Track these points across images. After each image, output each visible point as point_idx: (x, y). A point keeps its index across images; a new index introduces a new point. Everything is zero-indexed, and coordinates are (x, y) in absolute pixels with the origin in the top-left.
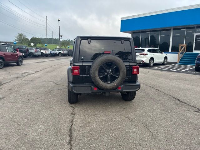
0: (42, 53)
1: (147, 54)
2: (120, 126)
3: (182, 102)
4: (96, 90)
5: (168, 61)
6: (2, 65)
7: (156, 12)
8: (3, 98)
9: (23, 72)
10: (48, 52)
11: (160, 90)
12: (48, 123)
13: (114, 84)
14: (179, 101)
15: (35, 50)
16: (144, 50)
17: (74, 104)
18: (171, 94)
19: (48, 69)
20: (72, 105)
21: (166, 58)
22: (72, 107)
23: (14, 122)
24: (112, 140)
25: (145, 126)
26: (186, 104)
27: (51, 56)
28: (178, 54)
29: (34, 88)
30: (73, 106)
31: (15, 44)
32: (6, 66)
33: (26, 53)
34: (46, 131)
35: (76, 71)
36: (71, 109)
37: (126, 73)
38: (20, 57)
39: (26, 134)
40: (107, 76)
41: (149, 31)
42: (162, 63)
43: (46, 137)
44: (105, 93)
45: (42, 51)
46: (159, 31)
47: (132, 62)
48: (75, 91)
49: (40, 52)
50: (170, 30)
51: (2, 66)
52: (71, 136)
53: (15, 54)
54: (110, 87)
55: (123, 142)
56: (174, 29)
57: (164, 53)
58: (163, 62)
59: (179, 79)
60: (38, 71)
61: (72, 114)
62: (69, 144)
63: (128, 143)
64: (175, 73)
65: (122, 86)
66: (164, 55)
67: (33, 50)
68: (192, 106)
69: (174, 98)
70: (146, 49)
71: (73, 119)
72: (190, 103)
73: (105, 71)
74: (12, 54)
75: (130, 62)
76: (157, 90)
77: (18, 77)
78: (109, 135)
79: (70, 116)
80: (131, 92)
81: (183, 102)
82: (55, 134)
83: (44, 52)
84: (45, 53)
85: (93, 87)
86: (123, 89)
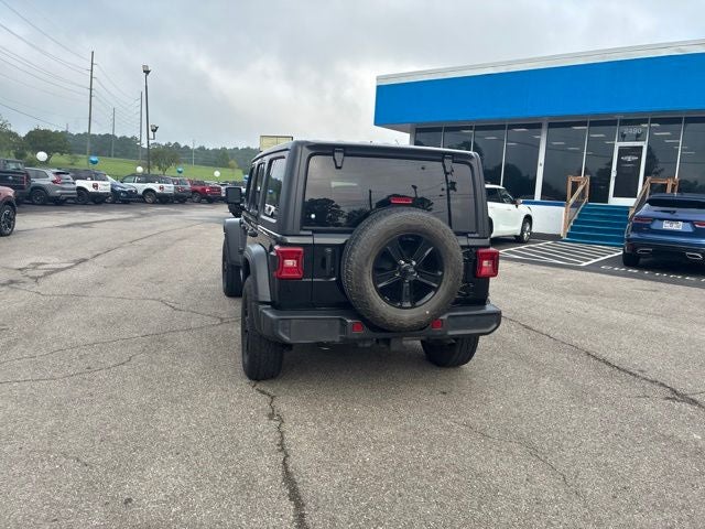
0: (80, 188)
2: (452, 456)
3: (618, 367)
7: (493, 66)
9: (28, 262)
10: (104, 187)
11: (536, 327)
12: (197, 454)
13: (425, 311)
14: (608, 363)
15: (54, 178)
17: (267, 383)
18: (575, 341)
19: (121, 252)
21: (528, 219)
22: (263, 392)
23: (65, 455)
24: (442, 505)
25: (534, 452)
26: (631, 373)
27: (113, 202)
29: (93, 324)
33: (22, 188)
35: (290, 263)
36: (262, 402)
38: (8, 202)
39: (130, 500)
41: (470, 128)
42: (516, 236)
43: (207, 505)
44: (387, 341)
45: (79, 183)
46: (501, 127)
47: (477, 235)
49: (72, 186)
50: (539, 126)
54: (410, 319)
55: (480, 510)
56: (551, 125)
58: (519, 233)
59: (586, 293)
60: (85, 260)
64: (563, 270)
65: (445, 317)
66: (524, 209)
67: (47, 179)
68: (653, 382)
69: (588, 354)
71: (282, 437)
72: (642, 371)
75: (469, 235)
77: (12, 282)
78: (427, 487)
79: (266, 427)
80: (464, 336)
81: (621, 367)
82: (235, 493)
83: (87, 184)
84: (91, 189)
85: (349, 321)
86: (447, 329)
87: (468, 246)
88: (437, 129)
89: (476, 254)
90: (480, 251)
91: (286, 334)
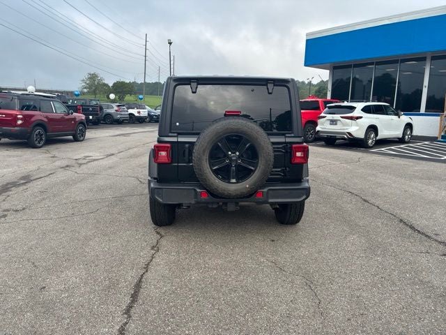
0: (131, 114)
1: (361, 117)
2: (250, 280)
3: (419, 231)
4: (205, 198)
5: (414, 133)
6: (41, 139)
7: (388, 18)
8: (24, 209)
9: (83, 155)
10: (144, 113)
11: (372, 201)
12: (97, 266)
13: (246, 185)
14: (412, 227)
15: (116, 108)
16: (353, 108)
17: (164, 227)
18: (397, 211)
19: (135, 149)
20: (159, 230)
21: (409, 126)
22: (158, 233)
23: (29, 260)
25: (309, 283)
26: (427, 236)
27: (150, 122)
28: (439, 118)
29: (91, 190)
30: (162, 230)
31: (77, 95)
32: (51, 141)
33: (97, 114)
34: (86, 283)
35: (163, 153)
37: (272, 160)
38: (81, 123)
39: (45, 287)
40: (229, 166)
41: (372, 64)
42: (398, 138)
43: (82, 295)
44: (225, 204)
45: (131, 111)
47: (293, 135)
48: (159, 199)
49: (127, 113)
50: (424, 59)
51: (42, 143)
52: (134, 297)
53: (70, 116)
54: (236, 190)
55: (244, 316)
56: (433, 58)
57: (404, 114)
58: (401, 136)
59: (429, 178)
60: (113, 155)
61: (153, 248)
62: (125, 313)
63: (255, 320)
65: (265, 190)
66: (405, 119)
67: (113, 109)
68: (440, 243)
69: (401, 221)
70: (360, 106)
71: (151, 260)
72: (437, 235)
73: (226, 156)
74: (63, 118)
75: (287, 135)
76: (365, 201)
77: (67, 166)
78: (219, 298)
79: (146, 253)
80: (292, 203)
81: (421, 231)
82: (103, 290)
83: (134, 112)
84: (136, 114)
85: (198, 190)
86: (268, 198)
87: (285, 143)
88: (349, 66)
89: (291, 148)
90: (294, 146)
91: (160, 197)
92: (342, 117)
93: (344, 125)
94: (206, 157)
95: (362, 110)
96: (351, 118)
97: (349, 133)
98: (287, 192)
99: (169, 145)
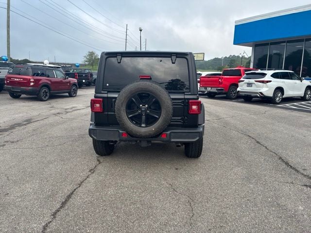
1: (270, 81)
3: (291, 166)
4: (125, 137)
6: (46, 95)
8: (18, 141)
9: (71, 106)
11: (263, 142)
12: (48, 181)
13: (153, 128)
14: (287, 164)
16: (264, 75)
17: (104, 157)
18: (280, 151)
20: (100, 158)
21: (309, 88)
22: (98, 160)
23: (6, 175)
26: (296, 170)
30: (102, 159)
33: (88, 79)
34: (35, 193)
35: (98, 105)
36: (94, 164)
37: (171, 111)
39: (8, 194)
41: (284, 42)
42: (301, 97)
46: (302, 40)
47: (190, 93)
51: (47, 97)
52: (63, 204)
53: (67, 80)
54: (145, 132)
55: (133, 222)
58: (303, 96)
61: (90, 171)
62: (53, 215)
63: (139, 226)
65: (168, 133)
66: (306, 83)
68: (305, 176)
69: (280, 158)
70: (269, 73)
71: (86, 179)
72: (304, 170)
74: (61, 81)
75: (186, 93)
76: (258, 142)
77: (58, 113)
79: (84, 174)
81: (293, 166)
82: (44, 198)
85: (121, 131)
86: (170, 138)
87: (184, 98)
88: (267, 44)
89: (188, 102)
90: (190, 101)
91: (95, 136)
92: (256, 81)
93: (257, 87)
94: (124, 108)
95: (271, 76)
96: (263, 82)
97: (261, 93)
98: (184, 134)
99: (101, 99)
